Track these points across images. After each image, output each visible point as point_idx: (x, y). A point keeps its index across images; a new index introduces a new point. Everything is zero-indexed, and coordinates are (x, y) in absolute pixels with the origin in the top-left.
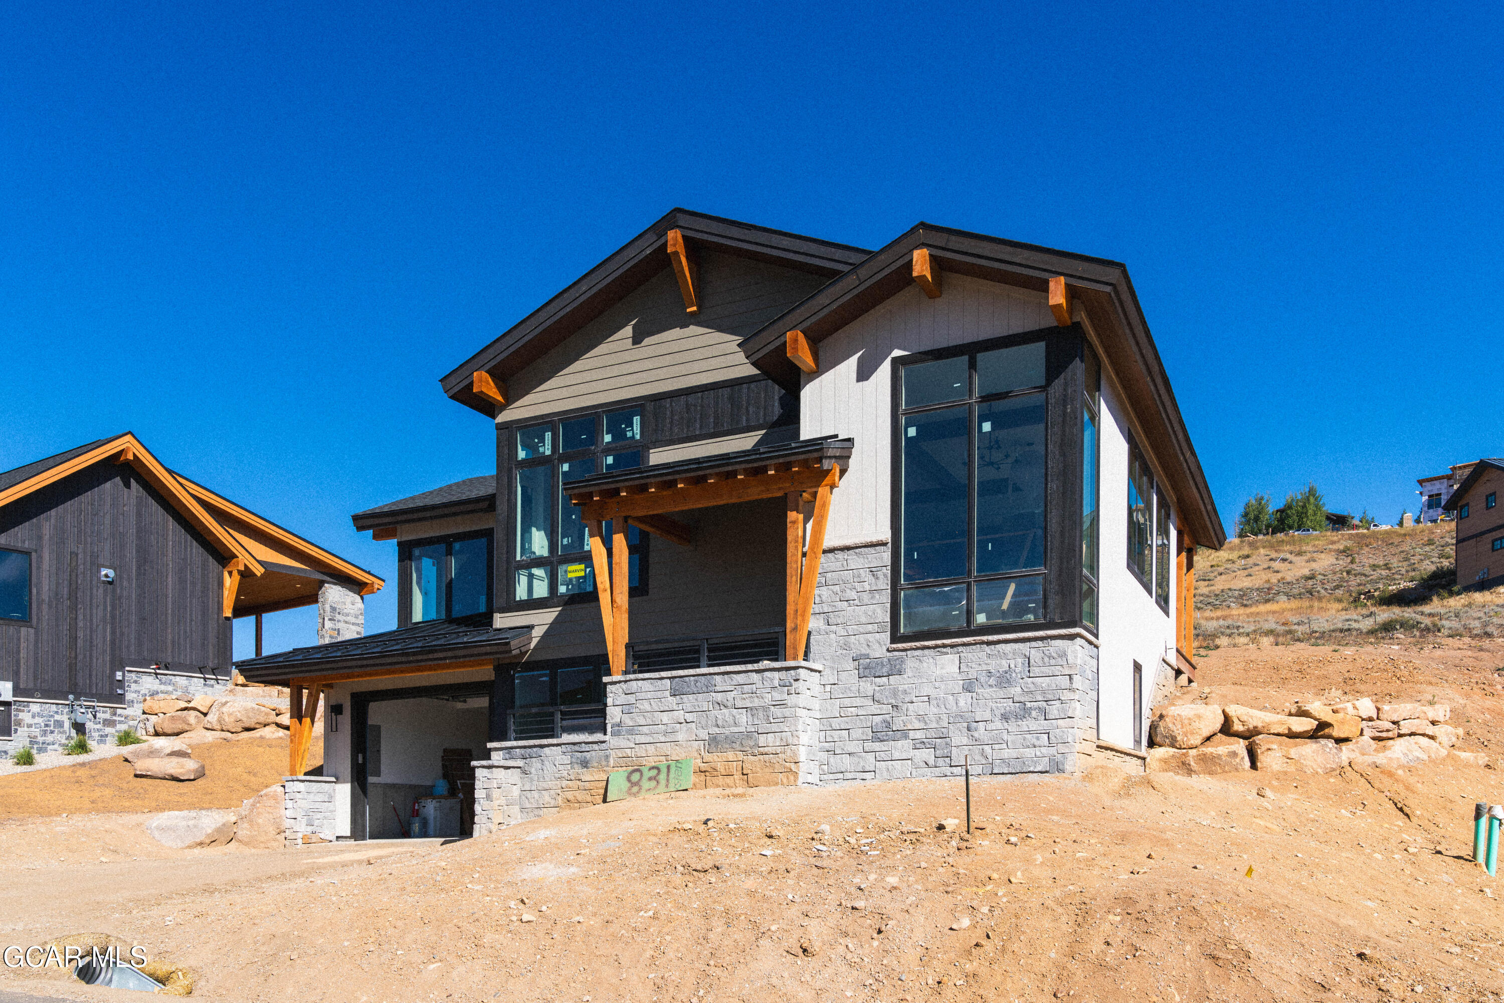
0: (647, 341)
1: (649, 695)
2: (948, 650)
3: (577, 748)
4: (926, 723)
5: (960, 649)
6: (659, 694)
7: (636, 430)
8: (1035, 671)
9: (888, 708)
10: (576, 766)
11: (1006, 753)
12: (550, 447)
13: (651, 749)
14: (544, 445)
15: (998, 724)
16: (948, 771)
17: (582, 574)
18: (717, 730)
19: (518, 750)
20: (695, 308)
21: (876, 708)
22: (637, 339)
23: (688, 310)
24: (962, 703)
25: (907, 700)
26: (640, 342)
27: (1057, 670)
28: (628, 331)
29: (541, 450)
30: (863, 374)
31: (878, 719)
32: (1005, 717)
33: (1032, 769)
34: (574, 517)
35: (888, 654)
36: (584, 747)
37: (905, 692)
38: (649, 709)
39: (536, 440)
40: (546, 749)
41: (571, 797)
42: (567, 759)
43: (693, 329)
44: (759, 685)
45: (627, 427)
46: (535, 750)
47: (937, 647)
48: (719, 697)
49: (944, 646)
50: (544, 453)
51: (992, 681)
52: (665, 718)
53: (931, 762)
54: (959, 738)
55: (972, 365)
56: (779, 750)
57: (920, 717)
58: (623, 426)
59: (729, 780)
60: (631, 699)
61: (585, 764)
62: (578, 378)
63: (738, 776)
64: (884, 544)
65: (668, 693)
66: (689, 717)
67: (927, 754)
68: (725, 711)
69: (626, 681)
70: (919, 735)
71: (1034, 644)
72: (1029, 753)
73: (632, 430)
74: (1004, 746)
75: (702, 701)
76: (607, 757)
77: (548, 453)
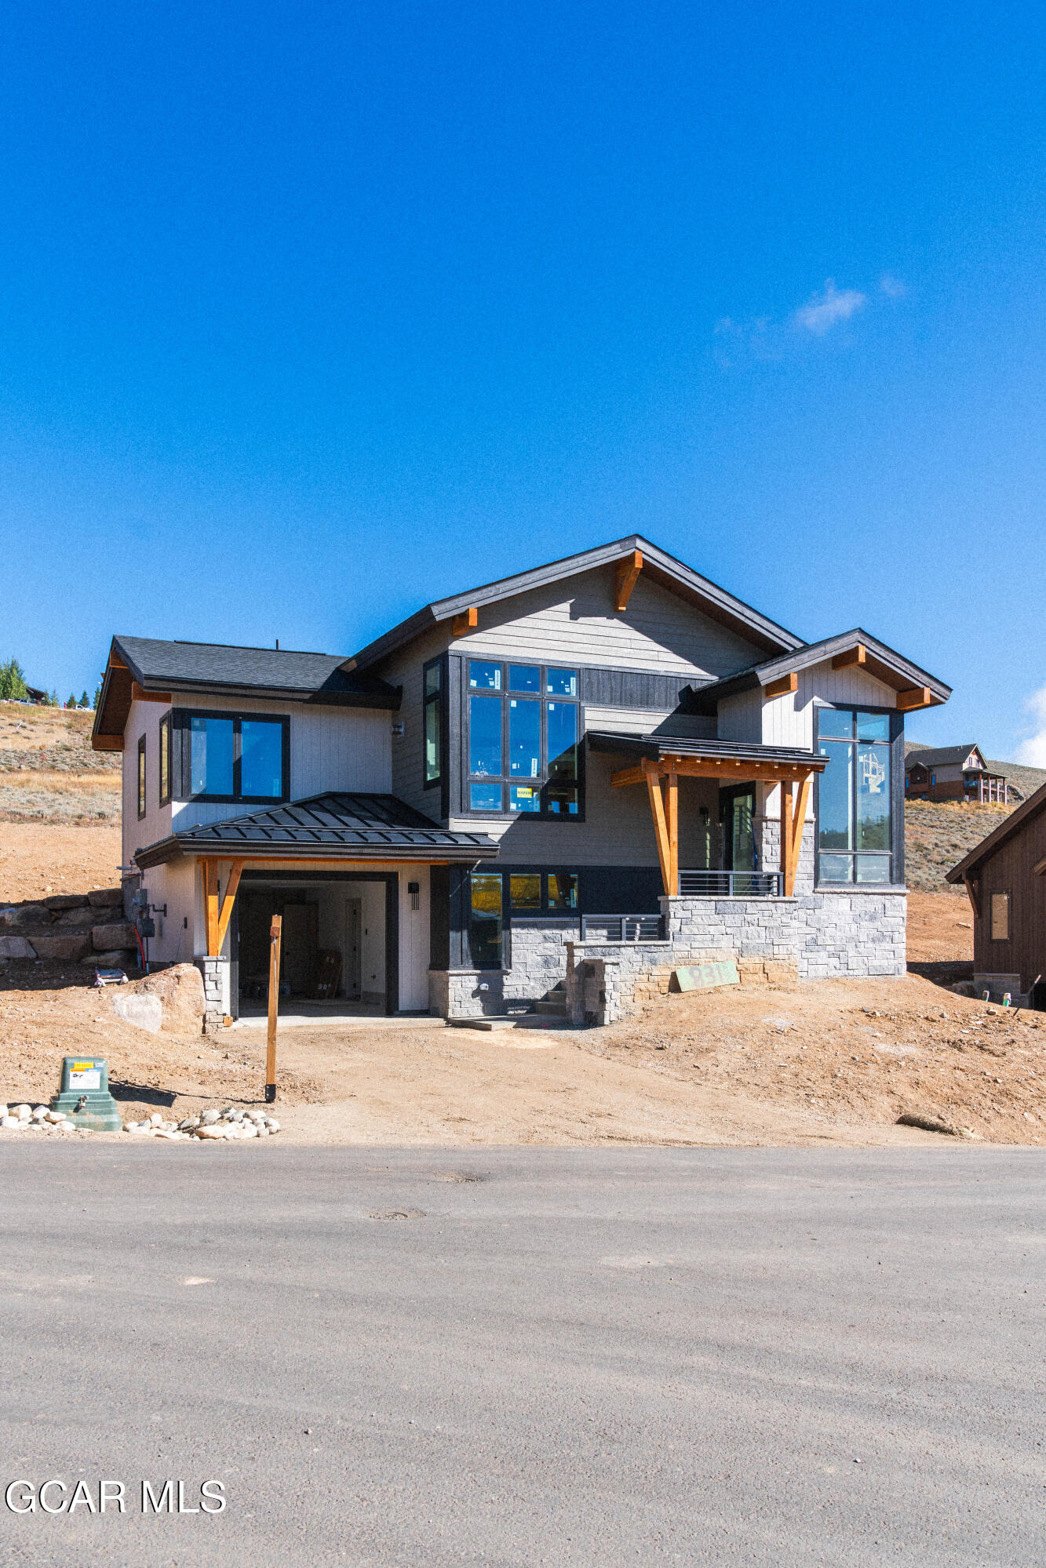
0: (581, 620)
1: (702, 912)
2: (845, 895)
3: (647, 949)
4: (835, 942)
5: (852, 896)
6: (708, 912)
7: (572, 688)
8: (888, 913)
9: (814, 931)
10: (646, 963)
11: (876, 963)
12: (499, 683)
13: (703, 952)
14: (494, 680)
15: (870, 945)
16: (847, 972)
17: (530, 796)
18: (748, 941)
19: (599, 948)
20: (624, 608)
21: (808, 930)
22: (574, 615)
23: (620, 608)
24: (853, 930)
25: (826, 925)
26: (576, 620)
27: (897, 914)
28: (565, 607)
29: (491, 683)
30: (798, 707)
31: (809, 937)
32: (873, 941)
33: (887, 973)
34: (521, 747)
35: (814, 895)
36: (653, 949)
37: (824, 921)
38: (701, 922)
39: (486, 674)
40: (622, 949)
41: (643, 988)
42: (639, 957)
43: (615, 622)
44: (774, 911)
45: (565, 683)
46: (613, 949)
47: (841, 893)
48: (749, 918)
49: (844, 893)
50: (494, 687)
51: (867, 917)
52: (712, 929)
53: (838, 967)
54: (852, 952)
55: (855, 719)
56: (786, 957)
57: (832, 938)
58: (562, 682)
59: (756, 977)
60: (688, 914)
61: (653, 962)
62: (525, 632)
63: (761, 974)
64: (812, 822)
65: (714, 911)
66: (729, 930)
67: (834, 961)
68: (752, 927)
69: (683, 901)
70: (831, 949)
71: (887, 897)
72: (885, 963)
73: (570, 687)
74: (873, 958)
75: (738, 918)
76: (670, 957)
77: (498, 687)
